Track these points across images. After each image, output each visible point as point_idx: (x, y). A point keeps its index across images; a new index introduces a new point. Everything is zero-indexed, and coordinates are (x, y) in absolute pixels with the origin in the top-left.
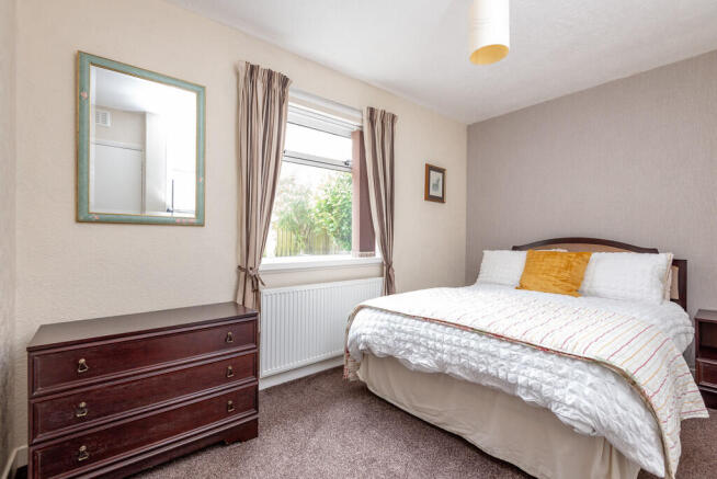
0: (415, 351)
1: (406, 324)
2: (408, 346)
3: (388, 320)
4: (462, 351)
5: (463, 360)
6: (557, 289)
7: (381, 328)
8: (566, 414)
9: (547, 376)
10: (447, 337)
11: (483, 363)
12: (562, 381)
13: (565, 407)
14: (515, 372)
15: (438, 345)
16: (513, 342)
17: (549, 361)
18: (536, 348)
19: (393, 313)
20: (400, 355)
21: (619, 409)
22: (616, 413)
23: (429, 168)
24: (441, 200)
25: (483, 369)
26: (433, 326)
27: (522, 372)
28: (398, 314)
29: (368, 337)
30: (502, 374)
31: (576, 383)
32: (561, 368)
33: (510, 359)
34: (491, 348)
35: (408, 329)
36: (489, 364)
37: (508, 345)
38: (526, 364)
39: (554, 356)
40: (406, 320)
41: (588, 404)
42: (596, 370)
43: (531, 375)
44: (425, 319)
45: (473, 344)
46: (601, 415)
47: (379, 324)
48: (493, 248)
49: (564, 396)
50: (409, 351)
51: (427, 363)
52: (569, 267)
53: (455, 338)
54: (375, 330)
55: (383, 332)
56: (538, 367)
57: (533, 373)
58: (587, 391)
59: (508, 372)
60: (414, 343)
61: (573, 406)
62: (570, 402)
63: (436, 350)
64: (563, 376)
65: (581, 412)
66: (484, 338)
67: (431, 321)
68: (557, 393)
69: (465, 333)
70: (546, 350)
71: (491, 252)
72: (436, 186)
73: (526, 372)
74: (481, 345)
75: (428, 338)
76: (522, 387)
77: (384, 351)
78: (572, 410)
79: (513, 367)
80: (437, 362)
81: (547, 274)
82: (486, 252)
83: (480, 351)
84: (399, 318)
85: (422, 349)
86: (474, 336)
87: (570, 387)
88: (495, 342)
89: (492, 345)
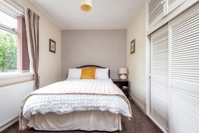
0: (63, 107)
1: (58, 98)
2: (59, 106)
3: (49, 98)
4: (82, 101)
5: (83, 105)
6: (90, 78)
7: (45, 102)
8: (114, 110)
9: (108, 102)
10: (76, 99)
11: (89, 103)
12: (111, 102)
13: (113, 109)
14: (99, 103)
15: (73, 102)
16: (97, 94)
17: (107, 97)
18: (103, 95)
19: (50, 94)
20: (55, 110)
21: (123, 105)
22: (123, 106)
23: (51, 40)
24: (54, 52)
25: (89, 105)
26: (70, 95)
27: (101, 103)
28: (53, 94)
29: (38, 108)
30: (95, 105)
31: (114, 102)
32: (110, 99)
33: (97, 100)
34: (92, 98)
35: (59, 99)
36: (91, 103)
37: (96, 96)
38: (102, 100)
39: (108, 96)
40: (57, 96)
41: (118, 106)
42: (117, 97)
43: (104, 103)
44: (67, 94)
45: (86, 98)
46: (121, 108)
47: (43, 100)
48: (71, 68)
49: (112, 106)
50: (60, 107)
51: (69, 109)
52: (92, 72)
53: (79, 98)
54: (42, 103)
55: (46, 104)
56: (105, 100)
57: (104, 102)
58: (117, 103)
59: (97, 104)
60: (63, 104)
61: (115, 108)
62: (114, 107)
63: (72, 104)
64: (111, 101)
65: (117, 108)
66: (89, 95)
67: (69, 94)
68: (111, 106)
69: (82, 95)
70: (106, 95)
71: (71, 69)
72: (53, 47)
73: (102, 102)
74: (88, 98)
75: (68, 101)
76: (101, 107)
77: (47, 111)
78: (115, 109)
79: (98, 102)
80: (73, 108)
81: (88, 74)
82: (70, 69)
83: (88, 100)
84: (54, 96)
85: (66, 105)
86: (86, 95)
87: (113, 103)
88: (92, 96)
89: (91, 97)
